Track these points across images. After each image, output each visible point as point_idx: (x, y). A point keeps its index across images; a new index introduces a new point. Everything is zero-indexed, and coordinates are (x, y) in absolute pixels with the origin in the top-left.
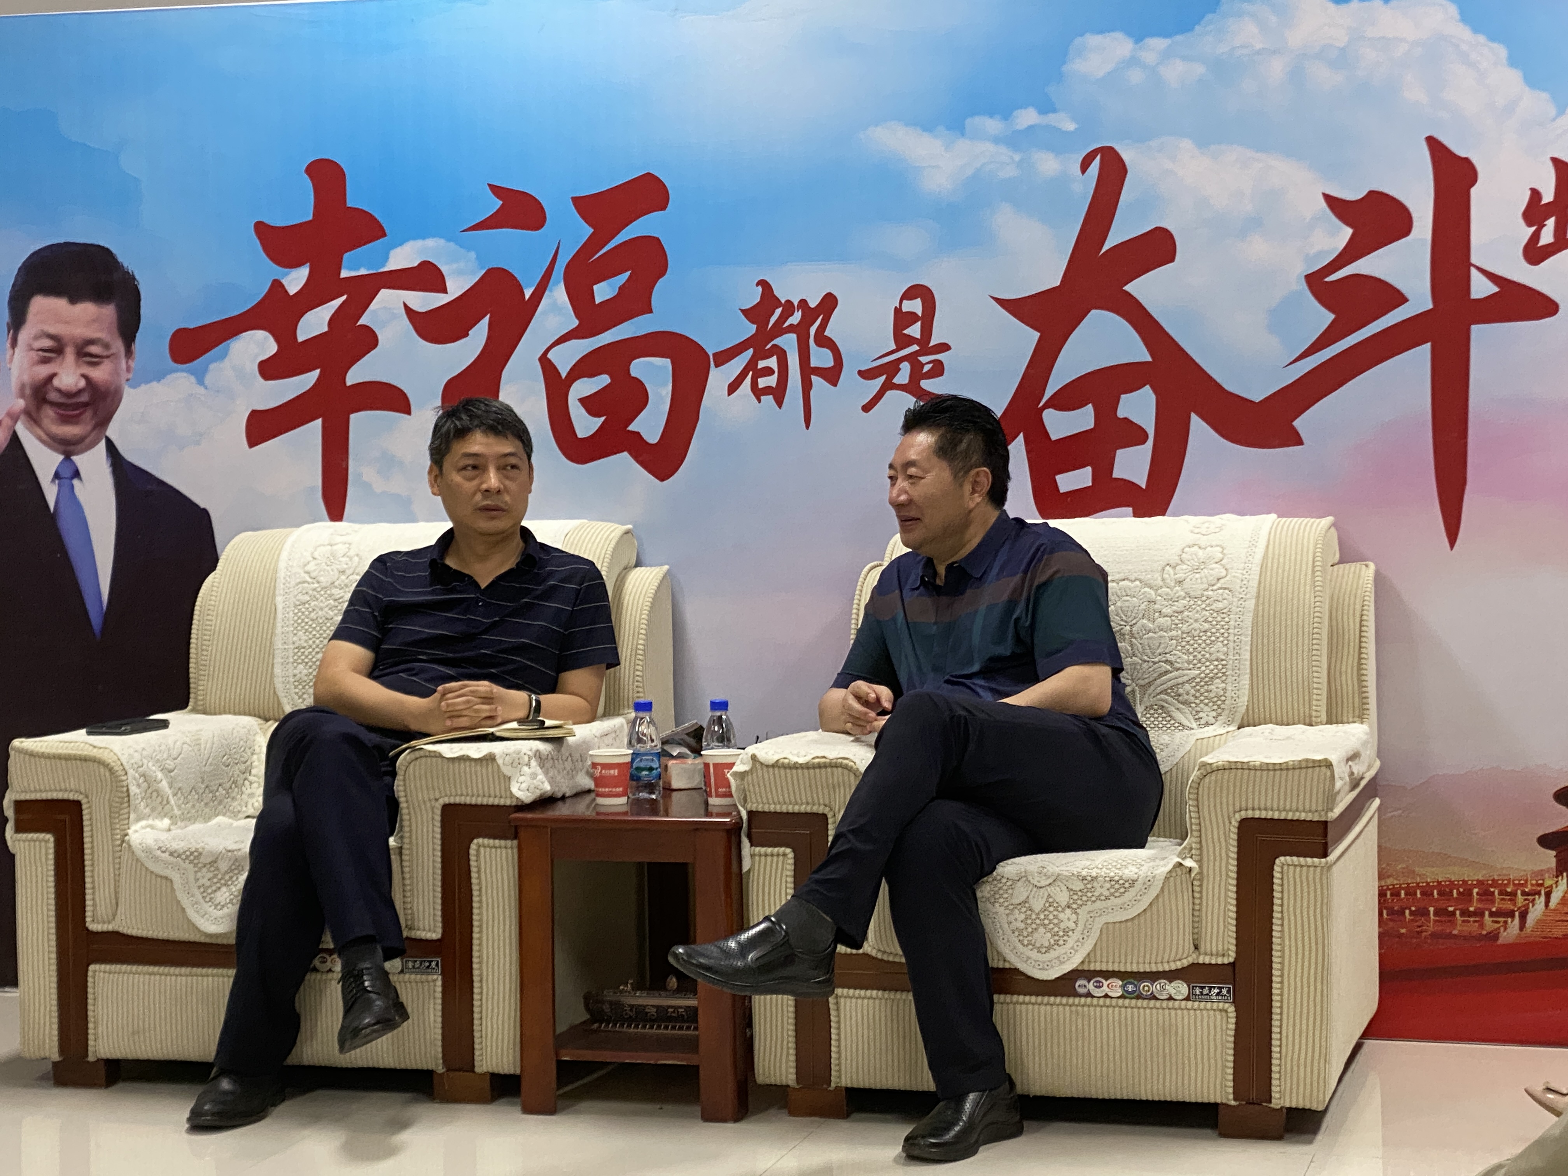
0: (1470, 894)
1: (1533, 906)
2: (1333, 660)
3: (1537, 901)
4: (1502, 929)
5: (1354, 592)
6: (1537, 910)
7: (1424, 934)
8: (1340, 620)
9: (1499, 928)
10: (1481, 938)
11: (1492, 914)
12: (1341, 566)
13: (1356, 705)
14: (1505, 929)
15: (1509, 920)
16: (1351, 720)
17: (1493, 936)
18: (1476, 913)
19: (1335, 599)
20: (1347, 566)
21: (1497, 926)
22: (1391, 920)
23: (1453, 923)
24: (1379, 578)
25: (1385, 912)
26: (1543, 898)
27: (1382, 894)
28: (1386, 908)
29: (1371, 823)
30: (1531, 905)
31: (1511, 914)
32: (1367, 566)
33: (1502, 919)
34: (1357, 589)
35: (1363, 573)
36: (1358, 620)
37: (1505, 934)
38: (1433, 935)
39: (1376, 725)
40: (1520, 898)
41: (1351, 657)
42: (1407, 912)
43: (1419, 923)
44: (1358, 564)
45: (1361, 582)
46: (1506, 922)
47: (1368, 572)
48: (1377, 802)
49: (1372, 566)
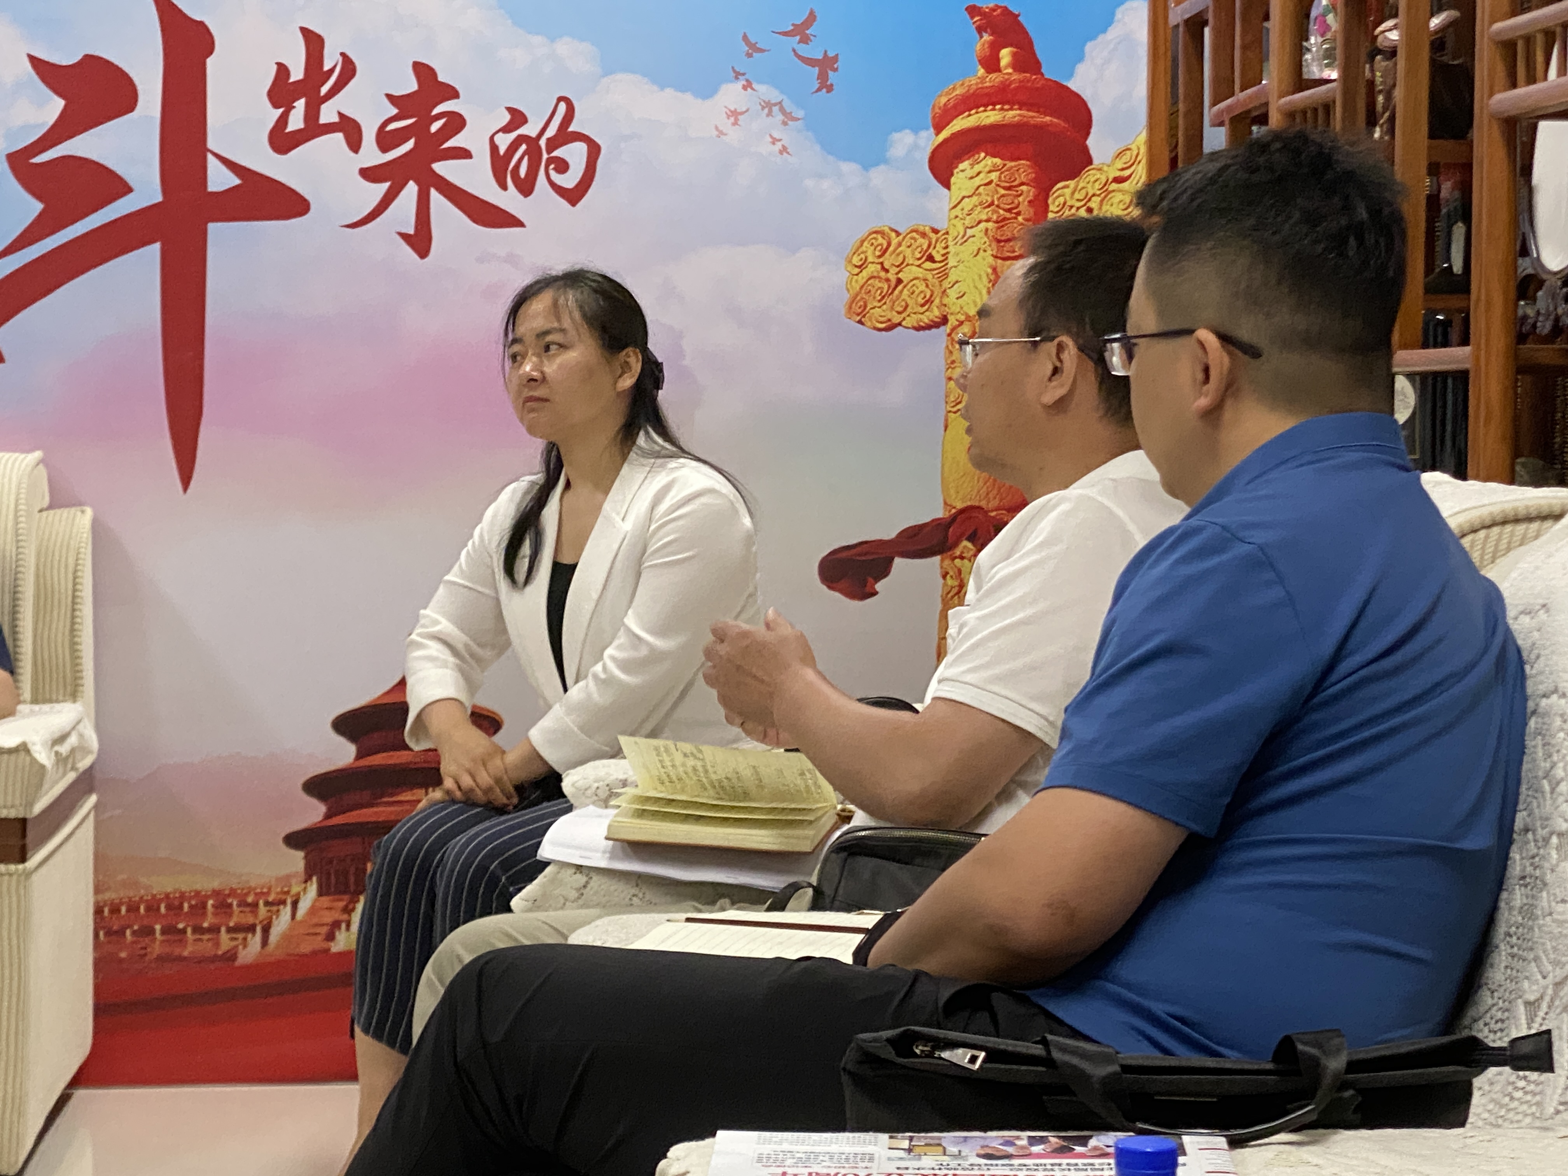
0: (204, 906)
1: (277, 917)
2: (40, 625)
3: (282, 913)
4: (241, 947)
5: (65, 543)
6: (282, 922)
7: (147, 958)
8: (49, 578)
9: (236, 947)
10: (215, 958)
11: (230, 930)
12: (52, 512)
13: (68, 680)
14: (245, 946)
15: (250, 936)
16: (61, 698)
17: (231, 956)
18: (209, 930)
19: (43, 551)
20: (58, 512)
21: (234, 943)
22: (109, 942)
23: (182, 942)
24: (97, 526)
25: (101, 934)
26: (289, 908)
27: (98, 911)
28: (103, 928)
29: (84, 825)
30: (274, 917)
31: (252, 929)
32: (83, 512)
33: (240, 936)
34: (70, 538)
35: (77, 521)
36: (70, 576)
37: (245, 952)
38: (160, 959)
39: (92, 705)
40: (262, 910)
41: (61, 624)
42: (128, 932)
43: (143, 945)
44: (73, 510)
45: (75, 531)
46: (245, 939)
47: (84, 519)
48: (93, 799)
49: (89, 512)
